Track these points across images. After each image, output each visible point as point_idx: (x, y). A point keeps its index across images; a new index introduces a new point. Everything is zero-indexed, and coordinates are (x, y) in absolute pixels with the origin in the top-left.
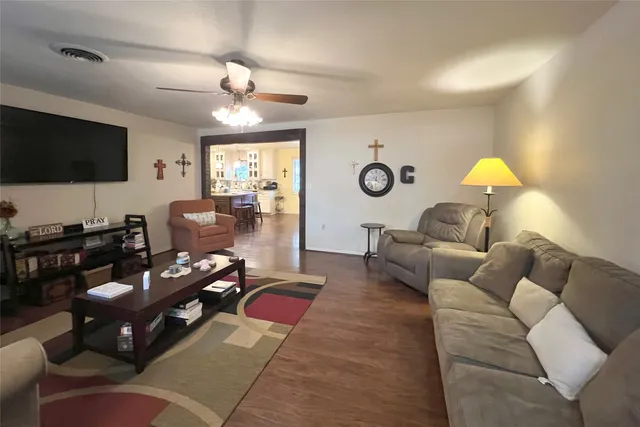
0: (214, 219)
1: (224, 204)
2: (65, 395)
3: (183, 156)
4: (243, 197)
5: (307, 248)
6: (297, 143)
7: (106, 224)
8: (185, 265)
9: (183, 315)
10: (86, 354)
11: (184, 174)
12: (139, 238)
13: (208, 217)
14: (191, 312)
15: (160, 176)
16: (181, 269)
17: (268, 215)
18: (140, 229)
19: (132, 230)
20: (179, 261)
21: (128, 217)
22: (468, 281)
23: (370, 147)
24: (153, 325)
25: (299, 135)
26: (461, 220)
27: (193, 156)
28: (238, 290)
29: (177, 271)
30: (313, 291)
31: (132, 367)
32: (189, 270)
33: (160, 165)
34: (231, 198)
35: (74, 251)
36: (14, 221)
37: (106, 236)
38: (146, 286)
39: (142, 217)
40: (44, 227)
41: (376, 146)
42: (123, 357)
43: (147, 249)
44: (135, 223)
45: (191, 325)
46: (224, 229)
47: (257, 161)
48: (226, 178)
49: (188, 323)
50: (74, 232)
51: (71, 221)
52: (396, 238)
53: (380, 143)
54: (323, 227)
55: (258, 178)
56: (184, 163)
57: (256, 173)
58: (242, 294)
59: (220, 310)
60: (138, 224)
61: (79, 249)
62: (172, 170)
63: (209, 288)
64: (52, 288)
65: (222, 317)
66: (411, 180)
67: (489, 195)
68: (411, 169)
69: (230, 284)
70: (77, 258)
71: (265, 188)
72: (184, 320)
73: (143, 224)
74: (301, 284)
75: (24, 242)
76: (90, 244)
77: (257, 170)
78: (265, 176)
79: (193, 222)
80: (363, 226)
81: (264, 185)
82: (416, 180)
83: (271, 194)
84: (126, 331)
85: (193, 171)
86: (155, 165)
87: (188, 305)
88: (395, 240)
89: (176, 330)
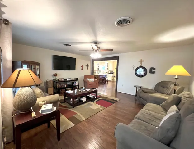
0: (94, 80)
1: (97, 77)
2: (62, 108)
3: (87, 64)
4: (103, 75)
5: (118, 91)
6: (116, 60)
7: (71, 79)
8: (84, 89)
9: (82, 99)
10: (66, 103)
11: (87, 69)
12: (77, 83)
13: (92, 80)
14: (84, 99)
15: (82, 69)
16: (83, 90)
17: (110, 81)
18: (77, 81)
19: (76, 81)
20: (83, 89)
21: (75, 78)
22: (159, 105)
23: (139, 61)
24: (76, 100)
25: (117, 58)
26: (169, 87)
27: (90, 64)
28: (95, 97)
29: (82, 90)
30: (114, 101)
31: (72, 107)
32: (84, 90)
33: (82, 67)
34: (99, 76)
35: (65, 84)
36: (57, 77)
37: (71, 82)
38: (76, 92)
39: (78, 78)
40: (61, 79)
41: (141, 61)
42: (71, 105)
43: (78, 86)
44: (76, 80)
45: (84, 102)
46: (95, 83)
47: (108, 65)
48: (99, 70)
49: (83, 101)
50: (65, 80)
51: (65, 78)
52: (144, 91)
53: (142, 60)
54: (123, 85)
55: (108, 70)
56: (87, 66)
57: (107, 69)
58: (96, 99)
59: (91, 101)
60: (77, 80)
61: (66, 84)
62: (85, 68)
63: (89, 95)
64: (61, 91)
65: (90, 102)
66: (154, 72)
67: (176, 79)
68: (154, 69)
69: (93, 96)
70: (66, 86)
71: (110, 73)
72: (82, 101)
73: (78, 80)
74: (112, 100)
75: (58, 81)
76: (68, 83)
77: (108, 68)
78: (110, 70)
79: (88, 81)
80: (134, 86)
81: (110, 72)
82: (156, 72)
83: (112, 75)
84: (72, 100)
85: (90, 68)
86: (81, 67)
87: (83, 98)
88: (143, 91)
89: (81, 102)
